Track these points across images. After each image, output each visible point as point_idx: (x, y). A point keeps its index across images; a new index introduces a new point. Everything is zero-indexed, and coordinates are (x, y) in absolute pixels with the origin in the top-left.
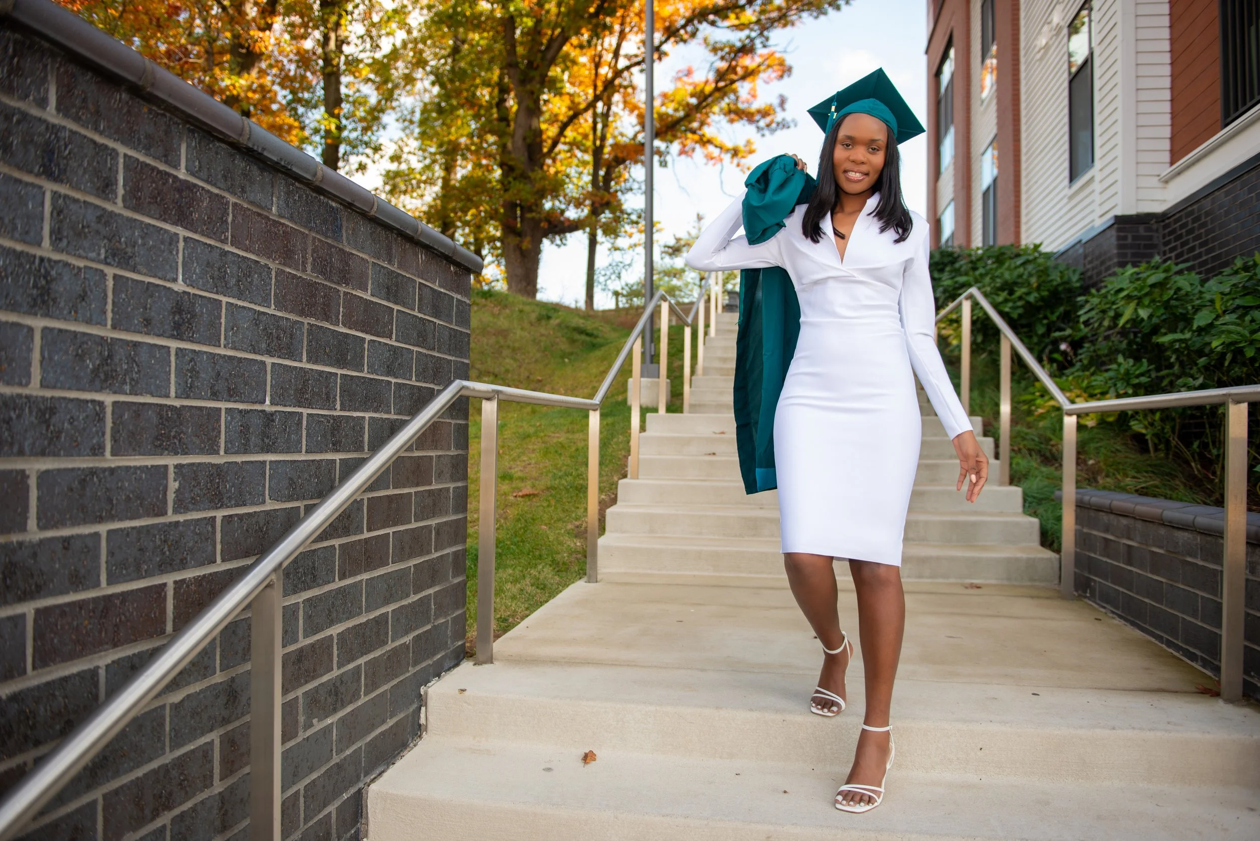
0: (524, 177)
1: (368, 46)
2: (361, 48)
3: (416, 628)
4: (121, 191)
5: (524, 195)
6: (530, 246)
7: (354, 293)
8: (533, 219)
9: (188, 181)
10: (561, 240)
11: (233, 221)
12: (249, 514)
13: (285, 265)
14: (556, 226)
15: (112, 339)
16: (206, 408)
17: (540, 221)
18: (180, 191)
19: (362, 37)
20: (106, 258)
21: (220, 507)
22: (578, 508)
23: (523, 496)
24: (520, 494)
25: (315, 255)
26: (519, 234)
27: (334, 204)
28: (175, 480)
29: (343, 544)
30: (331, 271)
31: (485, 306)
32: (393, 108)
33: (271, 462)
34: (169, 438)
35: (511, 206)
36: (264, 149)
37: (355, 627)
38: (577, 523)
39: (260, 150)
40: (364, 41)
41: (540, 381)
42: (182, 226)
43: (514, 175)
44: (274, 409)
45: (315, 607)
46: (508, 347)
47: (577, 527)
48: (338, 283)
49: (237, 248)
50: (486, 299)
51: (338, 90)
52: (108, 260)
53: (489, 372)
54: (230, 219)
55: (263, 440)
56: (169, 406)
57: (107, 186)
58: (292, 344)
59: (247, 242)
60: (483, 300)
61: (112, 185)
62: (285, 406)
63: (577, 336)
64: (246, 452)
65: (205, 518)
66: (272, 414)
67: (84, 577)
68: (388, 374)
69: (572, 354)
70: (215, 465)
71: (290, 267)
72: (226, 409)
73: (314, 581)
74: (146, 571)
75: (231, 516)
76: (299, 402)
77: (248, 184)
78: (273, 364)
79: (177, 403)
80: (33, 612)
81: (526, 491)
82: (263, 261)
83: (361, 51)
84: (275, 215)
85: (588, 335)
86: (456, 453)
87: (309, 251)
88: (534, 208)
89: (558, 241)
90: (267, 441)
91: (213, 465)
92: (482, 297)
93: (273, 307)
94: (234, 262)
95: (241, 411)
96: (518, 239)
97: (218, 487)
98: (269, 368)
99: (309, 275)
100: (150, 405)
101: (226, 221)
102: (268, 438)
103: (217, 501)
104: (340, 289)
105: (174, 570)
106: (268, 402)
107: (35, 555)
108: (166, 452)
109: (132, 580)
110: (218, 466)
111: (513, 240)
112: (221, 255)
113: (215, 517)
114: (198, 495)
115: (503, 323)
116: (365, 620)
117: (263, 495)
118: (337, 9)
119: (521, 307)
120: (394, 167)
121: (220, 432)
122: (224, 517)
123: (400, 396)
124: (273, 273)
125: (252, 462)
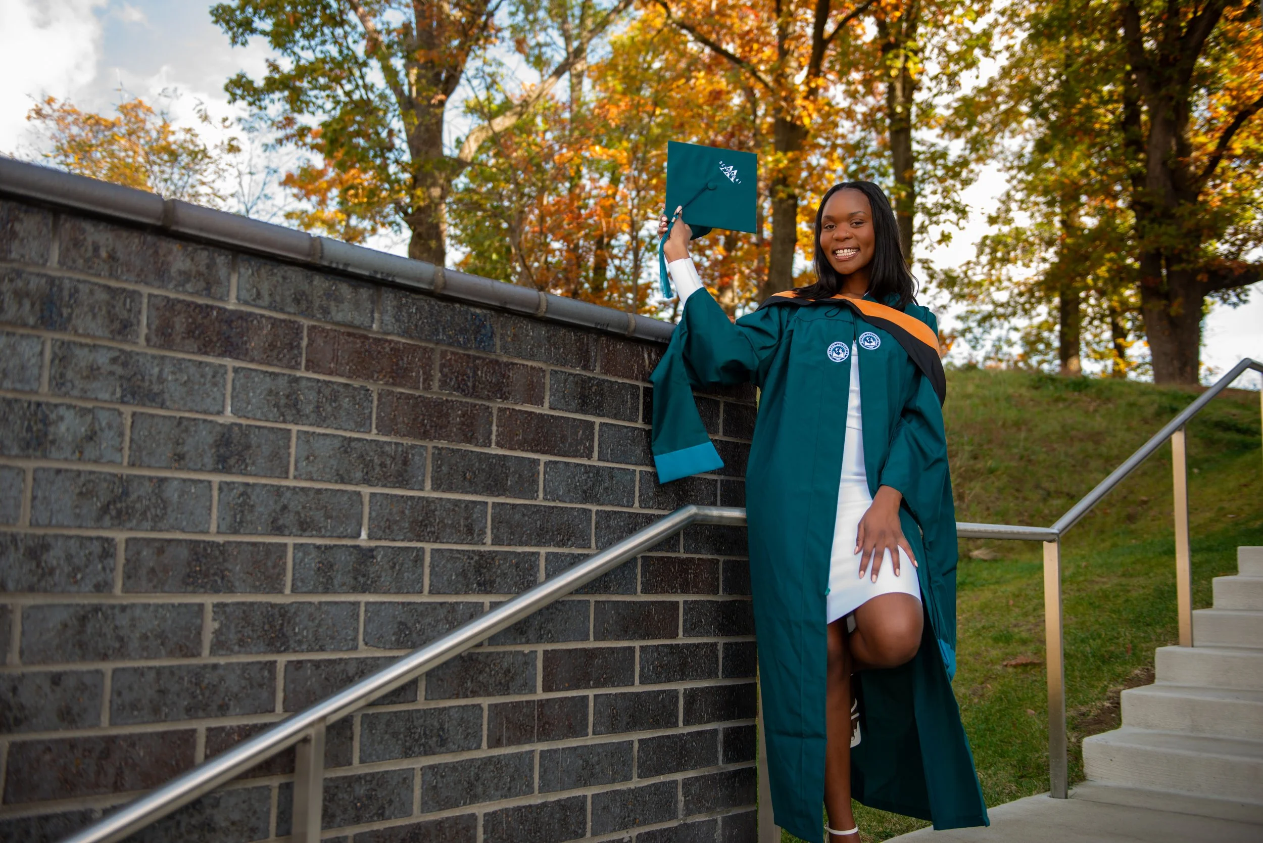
0: (1167, 216)
1: (945, 86)
2: (935, 91)
3: (644, 823)
4: (144, 330)
5: (1165, 241)
6: (1182, 311)
7: (518, 408)
8: (1184, 271)
9: (242, 312)
10: (1238, 296)
11: (310, 345)
12: (330, 662)
13: (394, 384)
14: (1224, 277)
15: (128, 476)
16: (264, 544)
17: (1196, 272)
18: (229, 323)
19: (936, 77)
20: (122, 397)
21: (285, 651)
22: (1093, 686)
23: (1015, 666)
24: (1013, 662)
25: (446, 370)
26: (1168, 297)
27: (478, 311)
28: (214, 620)
29: (496, 705)
30: (474, 386)
31: (1075, 401)
32: (994, 157)
33: (367, 603)
34: (206, 575)
35: (1151, 259)
36: (347, 265)
37: (519, 809)
38: (1083, 709)
39: (341, 267)
40: (940, 82)
41: (1145, 502)
42: (231, 357)
43: (1151, 215)
44: (373, 544)
45: (442, 777)
46: (1100, 456)
47: (1083, 714)
48: (489, 398)
49: (315, 372)
50: (1080, 391)
51: (909, 148)
52: (126, 399)
53: (1061, 493)
54: (304, 343)
55: (355, 579)
56: (208, 542)
57: (125, 327)
58: (406, 471)
59: (332, 365)
60: (1076, 394)
61: (132, 325)
62: (394, 540)
63: (1219, 434)
64: (326, 591)
65: (259, 663)
66: (371, 550)
67: (79, 715)
68: (585, 500)
69: (1207, 460)
70: (276, 605)
71: (403, 386)
72: (295, 545)
73: (442, 745)
74: (166, 715)
75: (300, 662)
76: (419, 536)
77: (333, 303)
78: (373, 495)
79: (220, 539)
80: (7, 744)
81: (1021, 659)
82: (356, 384)
83: (935, 96)
84: (378, 332)
85: (1239, 431)
86: (728, 598)
87: (437, 365)
88: (1184, 256)
89: (1234, 299)
90: (362, 580)
91: (273, 606)
92: (1074, 390)
93: (374, 431)
94: (310, 388)
95: (318, 547)
96: (1164, 302)
97: (281, 629)
98: (366, 500)
99: (436, 392)
100: (179, 541)
101: (298, 346)
102: (364, 576)
103: (278, 645)
104: (491, 405)
105: (209, 716)
106: (364, 535)
107: (14, 690)
108: (202, 590)
109: (144, 723)
110: (281, 607)
111: (1157, 305)
112: (290, 382)
113: (275, 662)
114: (249, 637)
115: (1099, 423)
116: (539, 801)
117: (355, 639)
118: (902, 52)
119: (1132, 399)
120: (993, 231)
121: (284, 569)
122: (290, 662)
123: (609, 527)
124: (375, 397)
125: (336, 603)
